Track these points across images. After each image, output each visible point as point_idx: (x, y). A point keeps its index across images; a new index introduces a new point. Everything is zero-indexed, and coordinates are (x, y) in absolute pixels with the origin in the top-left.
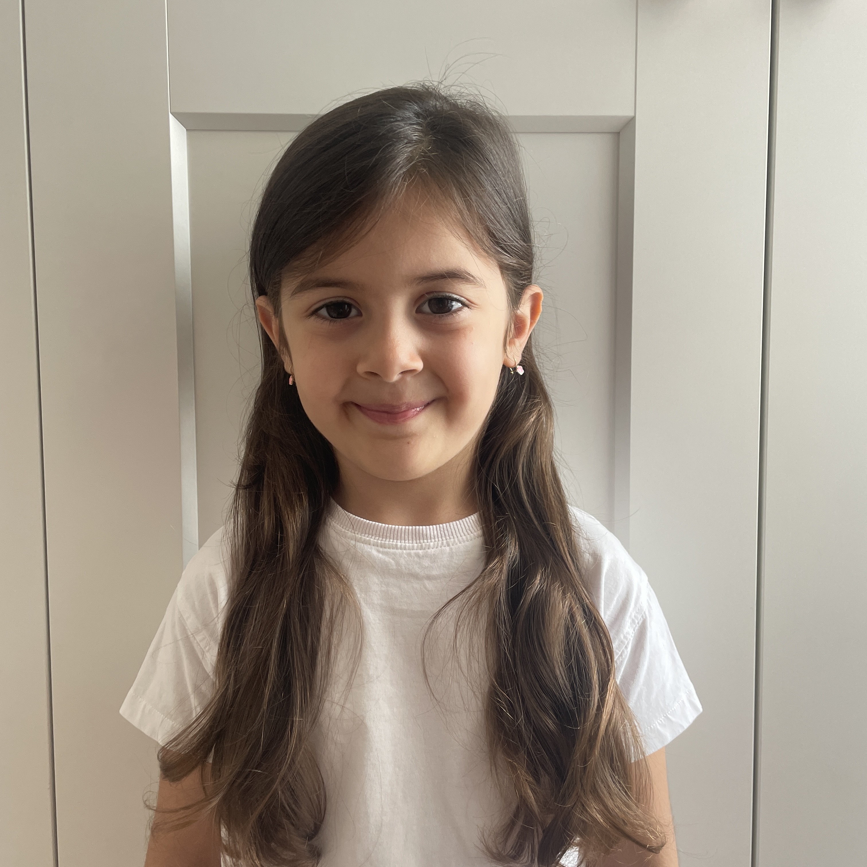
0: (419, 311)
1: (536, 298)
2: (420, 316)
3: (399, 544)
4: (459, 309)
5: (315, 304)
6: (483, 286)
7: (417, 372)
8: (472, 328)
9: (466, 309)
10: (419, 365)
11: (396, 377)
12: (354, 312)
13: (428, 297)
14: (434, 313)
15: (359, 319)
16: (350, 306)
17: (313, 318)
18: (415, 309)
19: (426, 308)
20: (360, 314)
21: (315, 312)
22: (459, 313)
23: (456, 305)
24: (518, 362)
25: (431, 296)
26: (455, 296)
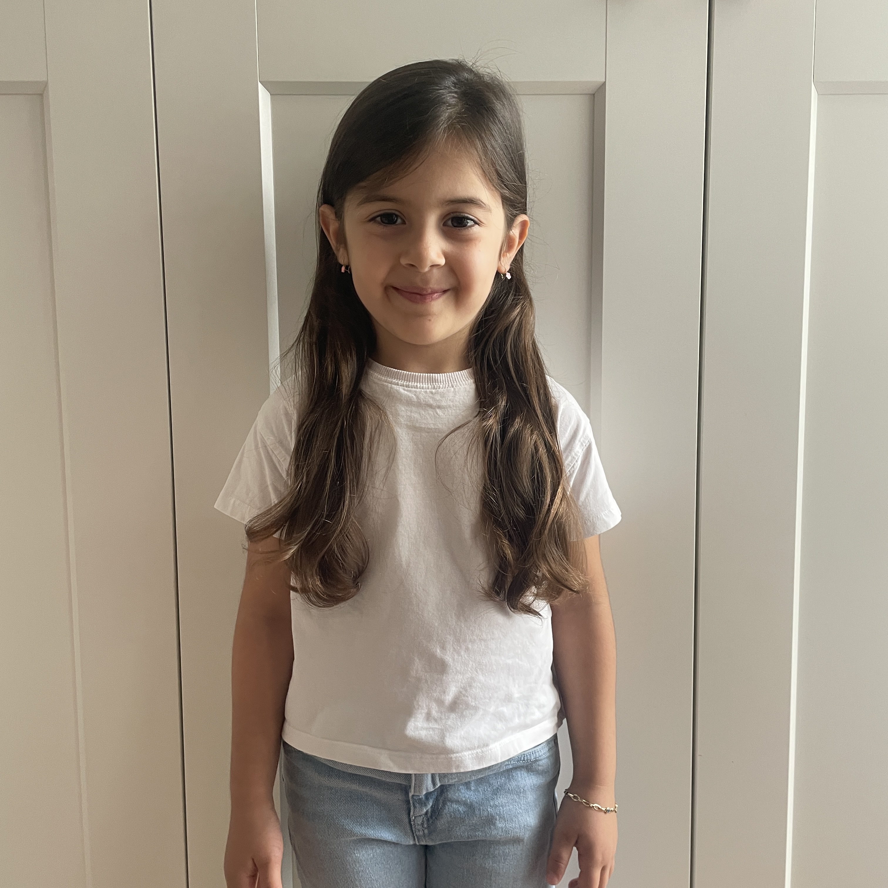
0: (445, 224)
1: (524, 224)
2: (445, 228)
3: (419, 385)
4: (471, 226)
5: (374, 213)
6: (490, 210)
7: (441, 266)
8: (481, 241)
9: (477, 226)
10: (442, 261)
11: (427, 269)
12: (399, 221)
13: (452, 215)
14: (455, 226)
15: (404, 226)
16: (397, 216)
17: (372, 222)
18: (443, 223)
19: (450, 223)
20: (404, 223)
21: (373, 219)
22: (473, 227)
23: (470, 223)
24: (508, 269)
25: (455, 215)
26: (471, 217)
